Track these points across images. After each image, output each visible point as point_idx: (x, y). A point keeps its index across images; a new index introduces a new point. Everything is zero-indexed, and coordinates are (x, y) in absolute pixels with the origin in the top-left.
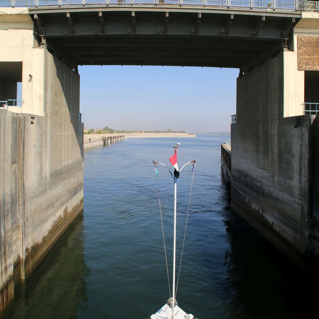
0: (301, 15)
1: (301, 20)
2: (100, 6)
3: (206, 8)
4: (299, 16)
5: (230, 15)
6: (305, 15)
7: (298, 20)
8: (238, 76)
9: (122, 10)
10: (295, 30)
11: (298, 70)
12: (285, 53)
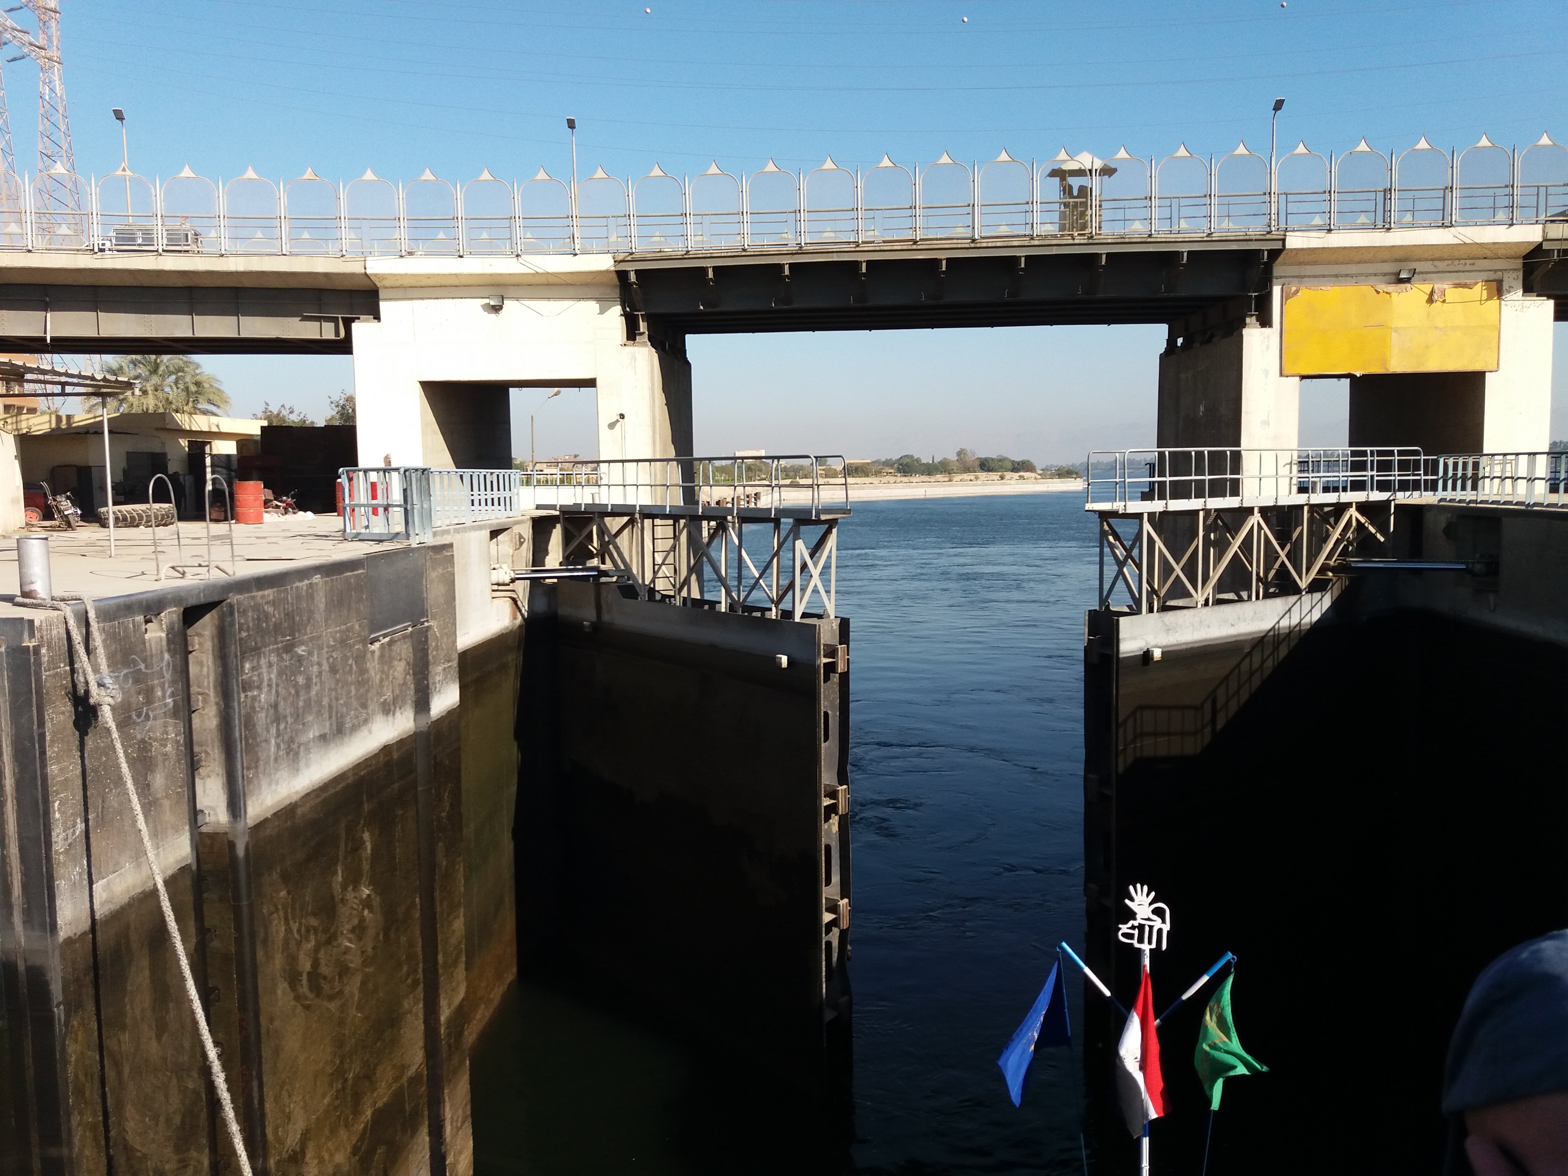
0: (1284, 240)
1: (1285, 252)
2: (784, 249)
3: (1036, 243)
4: (1277, 246)
5: (1098, 256)
6: (1294, 241)
7: (1275, 254)
8: (1162, 347)
9: (835, 258)
10: (1278, 269)
11: (1281, 375)
12: (1245, 332)
